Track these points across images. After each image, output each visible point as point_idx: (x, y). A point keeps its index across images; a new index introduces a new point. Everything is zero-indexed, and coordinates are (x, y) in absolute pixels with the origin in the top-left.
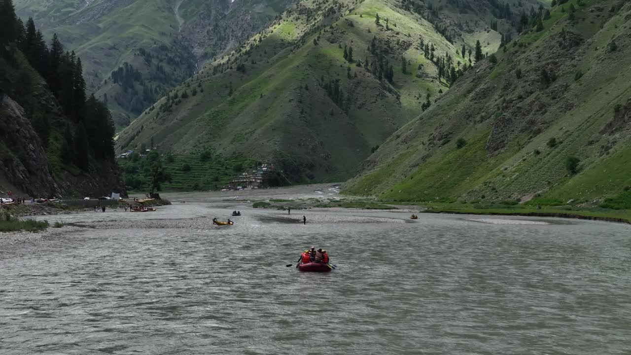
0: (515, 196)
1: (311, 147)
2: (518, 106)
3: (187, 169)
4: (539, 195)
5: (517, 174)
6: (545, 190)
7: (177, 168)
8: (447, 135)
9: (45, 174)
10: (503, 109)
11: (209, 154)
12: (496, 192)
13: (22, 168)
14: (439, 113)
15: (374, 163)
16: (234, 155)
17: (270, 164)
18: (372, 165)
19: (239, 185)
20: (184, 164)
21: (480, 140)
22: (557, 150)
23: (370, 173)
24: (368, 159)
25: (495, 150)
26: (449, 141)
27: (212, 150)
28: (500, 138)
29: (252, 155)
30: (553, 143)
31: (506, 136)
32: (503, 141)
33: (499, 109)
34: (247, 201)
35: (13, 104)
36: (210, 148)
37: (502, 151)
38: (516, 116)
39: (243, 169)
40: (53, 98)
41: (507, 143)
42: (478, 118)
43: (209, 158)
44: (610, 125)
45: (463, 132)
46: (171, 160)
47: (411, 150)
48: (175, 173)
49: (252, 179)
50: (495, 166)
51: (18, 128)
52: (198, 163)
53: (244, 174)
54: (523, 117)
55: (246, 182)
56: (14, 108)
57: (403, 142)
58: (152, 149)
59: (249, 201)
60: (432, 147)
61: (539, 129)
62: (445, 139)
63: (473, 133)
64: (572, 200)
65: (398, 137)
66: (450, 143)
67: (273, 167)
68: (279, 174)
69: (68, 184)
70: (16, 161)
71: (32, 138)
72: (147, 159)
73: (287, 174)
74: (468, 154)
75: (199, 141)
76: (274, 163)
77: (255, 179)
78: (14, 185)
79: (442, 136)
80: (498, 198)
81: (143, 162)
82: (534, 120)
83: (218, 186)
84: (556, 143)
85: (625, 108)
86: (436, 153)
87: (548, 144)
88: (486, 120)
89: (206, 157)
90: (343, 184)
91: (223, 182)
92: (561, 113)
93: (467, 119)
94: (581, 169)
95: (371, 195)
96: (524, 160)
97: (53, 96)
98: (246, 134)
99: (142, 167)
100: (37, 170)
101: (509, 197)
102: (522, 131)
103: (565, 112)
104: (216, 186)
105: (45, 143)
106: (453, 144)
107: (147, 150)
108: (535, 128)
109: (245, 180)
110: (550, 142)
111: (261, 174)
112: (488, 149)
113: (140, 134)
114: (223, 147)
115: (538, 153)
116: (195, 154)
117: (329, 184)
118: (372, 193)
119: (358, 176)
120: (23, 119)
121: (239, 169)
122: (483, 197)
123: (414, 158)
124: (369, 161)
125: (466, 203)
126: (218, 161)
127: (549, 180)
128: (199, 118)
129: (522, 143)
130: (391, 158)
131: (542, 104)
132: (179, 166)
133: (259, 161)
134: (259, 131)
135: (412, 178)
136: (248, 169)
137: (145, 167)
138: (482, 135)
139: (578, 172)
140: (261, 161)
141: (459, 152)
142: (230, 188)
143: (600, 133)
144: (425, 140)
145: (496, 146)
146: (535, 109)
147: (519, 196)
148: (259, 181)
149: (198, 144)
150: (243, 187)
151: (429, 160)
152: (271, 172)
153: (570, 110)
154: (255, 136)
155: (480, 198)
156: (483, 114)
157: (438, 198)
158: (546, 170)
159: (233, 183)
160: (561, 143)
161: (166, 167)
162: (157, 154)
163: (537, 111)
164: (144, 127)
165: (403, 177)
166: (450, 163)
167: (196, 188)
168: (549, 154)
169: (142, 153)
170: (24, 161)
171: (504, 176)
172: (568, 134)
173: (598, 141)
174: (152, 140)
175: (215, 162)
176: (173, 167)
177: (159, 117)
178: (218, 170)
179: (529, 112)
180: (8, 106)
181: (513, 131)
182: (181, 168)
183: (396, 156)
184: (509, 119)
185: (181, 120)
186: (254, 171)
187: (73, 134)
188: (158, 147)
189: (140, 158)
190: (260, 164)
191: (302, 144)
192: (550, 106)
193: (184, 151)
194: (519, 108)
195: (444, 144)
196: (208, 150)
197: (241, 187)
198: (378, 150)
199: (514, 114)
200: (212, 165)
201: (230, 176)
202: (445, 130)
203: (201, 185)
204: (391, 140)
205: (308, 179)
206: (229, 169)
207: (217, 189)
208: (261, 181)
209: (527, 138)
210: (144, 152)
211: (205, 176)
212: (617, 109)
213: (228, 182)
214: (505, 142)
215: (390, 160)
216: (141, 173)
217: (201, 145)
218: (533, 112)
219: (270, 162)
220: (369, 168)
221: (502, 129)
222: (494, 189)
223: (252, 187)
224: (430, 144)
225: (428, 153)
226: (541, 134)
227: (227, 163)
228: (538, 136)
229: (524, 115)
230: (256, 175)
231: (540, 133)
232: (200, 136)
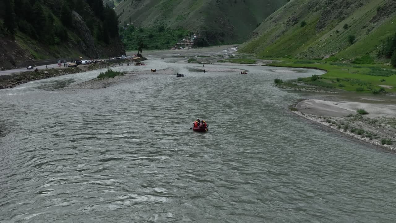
0: (321, 56)
1: (222, 23)
2: (335, 3)
3: (151, 36)
4: (333, 55)
5: (325, 43)
6: (336, 52)
7: (146, 36)
8: (297, 19)
9: (94, 47)
10: (328, 4)
11: (163, 27)
12: (313, 53)
13: (84, 45)
14: (296, 4)
15: (257, 33)
16: (177, 28)
17: (199, 34)
18: (256, 35)
19: (181, 46)
20: (149, 33)
21: (314, 23)
22: (347, 31)
23: (254, 40)
24: (254, 31)
25: (320, 29)
26: (297, 22)
27: (165, 25)
28: (323, 22)
29: (188, 28)
30: (346, 27)
31: (327, 21)
32: (325, 24)
33: (326, 3)
34: (185, 56)
35: (77, 14)
36: (163, 24)
37: (324, 29)
38: (333, 9)
39: (183, 37)
40: (89, 7)
41: (327, 25)
42: (315, 9)
43: (163, 30)
44: (374, 18)
45: (306, 17)
46: (142, 31)
47: (277, 27)
48: (144, 39)
49: (188, 42)
50: (318, 38)
51: (81, 26)
52: (157, 33)
53: (184, 39)
54: (337, 10)
55: (185, 44)
56: (77, 16)
57: (273, 22)
58: (130, 24)
59: (186, 57)
60: (288, 25)
61: (343, 18)
62: (296, 21)
63: (311, 18)
64: (342, 59)
65: (271, 18)
66: (297, 24)
67: (200, 35)
68: (203, 40)
69: (102, 51)
70: (82, 42)
71: (87, 31)
72: (128, 30)
73: (208, 40)
74: (306, 31)
75: (157, 19)
76: (201, 33)
77: (190, 43)
78: (82, 53)
79: (294, 19)
80: (313, 56)
81: (126, 32)
82: (342, 12)
83: (169, 46)
84: (348, 26)
85: (382, 9)
86: (290, 29)
87: (343, 27)
88: (319, 10)
89: (161, 29)
90: (240, 45)
91: (171, 44)
92: (356, 9)
93: (309, 9)
94: (356, 42)
95: (253, 53)
96: (331, 36)
97: (89, 6)
98: (184, 15)
99: (125, 35)
100: (90, 45)
101: (319, 56)
102: (335, 18)
103: (358, 8)
104: (168, 46)
105: (92, 33)
106: (299, 24)
107: (127, 25)
108: (342, 17)
109: (184, 43)
110: (345, 26)
111: (193, 40)
112: (317, 27)
113: (122, 15)
114: (171, 23)
115: (338, 32)
116: (155, 27)
117: (232, 45)
118: (254, 51)
119: (248, 41)
120: (82, 22)
121: (181, 37)
122: (306, 56)
123: (278, 32)
124: (254, 33)
125: (297, 59)
126: (168, 31)
127: (340, 47)
128: (157, 5)
129: (334, 25)
130: (266, 31)
131: (348, 2)
132: (146, 35)
133: (192, 32)
134: (192, 14)
135: (275, 44)
136: (186, 36)
137: (127, 35)
138: (315, 19)
139: (354, 43)
140: (193, 32)
141: (301, 29)
142: (175, 48)
143: (369, 22)
144: (285, 21)
145: (321, 26)
146: (344, 6)
147: (324, 56)
148: (192, 44)
149: (156, 21)
150: (183, 47)
151: (285, 33)
152: (199, 38)
153: (361, 6)
154: (190, 16)
155: (305, 56)
156: (318, 7)
157: (286, 56)
158: (339, 42)
159: (177, 45)
160: (350, 26)
161: (139, 35)
162: (133, 27)
163: (345, 6)
164: (125, 11)
165: (271, 42)
166: (296, 35)
167: (157, 48)
168: (343, 33)
169: (124, 27)
170: (84, 42)
171: (318, 45)
172: (355, 21)
173: (367, 26)
174: (130, 19)
175: (166, 33)
176: (143, 35)
177: (133, 4)
178: (169, 37)
179: (340, 7)
180: (74, 16)
181: (331, 18)
182: (148, 36)
183: (269, 30)
184: (330, 11)
185: (146, 6)
186: (189, 38)
187: (101, 26)
188: (133, 23)
189: (124, 29)
190: (193, 34)
191: (217, 21)
192: (352, 4)
193: (149, 25)
194: (336, 5)
195: (294, 24)
196: (162, 25)
197: (182, 47)
198: (260, 26)
199: (333, 8)
200: (165, 34)
201: (176, 40)
202: (296, 15)
203: (159, 46)
204: (268, 20)
205: (221, 43)
206: (175, 36)
207: (168, 48)
208: (193, 44)
209: (337, 22)
210: (126, 26)
211: (161, 40)
212: (378, 9)
213: (174, 44)
214: (326, 24)
215: (265, 32)
216: (125, 39)
217: (158, 22)
218: (342, 7)
219: (198, 33)
220: (254, 36)
221: (325, 16)
222: (312, 51)
223: (188, 47)
224: (287, 24)
225: (285, 29)
226: (344, 21)
227: (173, 33)
228: (343, 21)
229: (338, 8)
230: (190, 40)
231: (343, 19)
232: (157, 16)
